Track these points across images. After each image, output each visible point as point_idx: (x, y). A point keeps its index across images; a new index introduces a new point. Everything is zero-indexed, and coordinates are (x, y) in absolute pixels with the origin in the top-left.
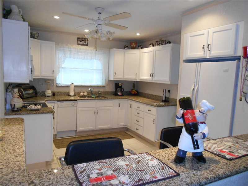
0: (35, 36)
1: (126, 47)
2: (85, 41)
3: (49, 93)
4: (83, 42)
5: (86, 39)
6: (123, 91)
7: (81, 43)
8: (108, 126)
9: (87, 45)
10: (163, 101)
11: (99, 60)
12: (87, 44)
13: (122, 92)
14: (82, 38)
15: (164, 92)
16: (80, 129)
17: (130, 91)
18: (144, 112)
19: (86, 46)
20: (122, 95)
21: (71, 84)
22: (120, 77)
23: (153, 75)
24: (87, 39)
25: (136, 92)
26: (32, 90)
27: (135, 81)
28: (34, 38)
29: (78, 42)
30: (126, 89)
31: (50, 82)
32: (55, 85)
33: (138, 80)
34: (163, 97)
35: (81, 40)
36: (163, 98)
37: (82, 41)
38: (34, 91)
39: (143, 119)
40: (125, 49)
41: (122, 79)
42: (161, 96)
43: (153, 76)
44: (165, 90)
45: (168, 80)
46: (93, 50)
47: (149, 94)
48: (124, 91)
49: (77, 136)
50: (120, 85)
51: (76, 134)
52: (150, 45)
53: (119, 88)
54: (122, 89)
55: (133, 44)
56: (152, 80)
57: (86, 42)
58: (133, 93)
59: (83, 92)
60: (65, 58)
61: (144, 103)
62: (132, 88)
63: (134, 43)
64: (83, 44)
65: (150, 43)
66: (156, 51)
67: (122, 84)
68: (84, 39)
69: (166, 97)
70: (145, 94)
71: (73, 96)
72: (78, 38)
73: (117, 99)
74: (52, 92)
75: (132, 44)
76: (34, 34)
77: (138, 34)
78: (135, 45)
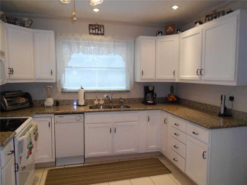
0: (26, 23)
1: (159, 34)
2: (99, 29)
3: (50, 102)
4: (97, 30)
5: (101, 26)
6: (154, 97)
7: (94, 31)
8: (132, 150)
9: (102, 34)
10: (220, 115)
11: (120, 54)
12: (102, 32)
13: (154, 99)
14: (95, 24)
15: (222, 99)
16: (89, 154)
17: (166, 98)
18: (186, 133)
19: (101, 36)
20: (154, 104)
21: (80, 88)
22: (150, 77)
23: (201, 72)
24: (103, 26)
25: (175, 99)
26: (23, 98)
27: (173, 83)
28: (24, 26)
29: (90, 31)
30: (160, 94)
31: (52, 87)
32: (60, 90)
33: (177, 81)
34: (220, 108)
35: (94, 28)
36: (220, 110)
37: (96, 28)
38: (27, 99)
39: (185, 146)
40: (157, 36)
41: (153, 79)
42: (216, 106)
43: (202, 74)
44: (223, 97)
45: (233, 80)
46: (111, 41)
47: (196, 102)
48: (157, 97)
49: (86, 163)
50: (151, 89)
51: (84, 161)
52: (196, 23)
53: (149, 93)
54: (154, 95)
55: (170, 28)
56: (201, 80)
57: (101, 30)
58: (171, 100)
59: (99, 100)
60: (71, 53)
61: (187, 120)
62: (170, 93)
63: (171, 26)
64: (97, 32)
65: (195, 21)
66: (206, 30)
67: (154, 87)
68: (98, 25)
69: (225, 109)
70: (189, 101)
71: (83, 106)
72: (90, 25)
73: (145, 110)
74: (54, 101)
75: (168, 29)
76: (25, 21)
77: (175, 7)
78: (172, 30)
